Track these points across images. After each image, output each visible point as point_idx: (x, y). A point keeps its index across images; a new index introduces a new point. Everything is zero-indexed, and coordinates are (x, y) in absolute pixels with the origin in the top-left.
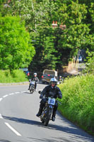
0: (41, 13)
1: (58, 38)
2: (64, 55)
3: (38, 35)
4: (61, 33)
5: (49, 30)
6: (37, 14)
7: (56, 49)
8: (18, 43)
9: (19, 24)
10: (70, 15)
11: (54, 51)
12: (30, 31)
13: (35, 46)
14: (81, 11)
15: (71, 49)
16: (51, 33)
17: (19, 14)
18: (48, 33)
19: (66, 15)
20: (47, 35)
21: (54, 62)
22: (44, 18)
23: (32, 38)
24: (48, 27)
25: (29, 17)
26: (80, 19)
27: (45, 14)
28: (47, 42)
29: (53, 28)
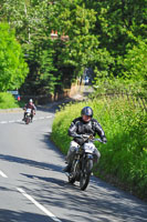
0: (36, 20)
1: (58, 53)
2: (67, 74)
3: (32, 48)
4: (63, 46)
5: (46, 42)
6: (31, 20)
7: (56, 67)
8: (6, 58)
9: (7, 33)
10: (74, 23)
11: (53, 69)
12: (22, 42)
13: (28, 62)
14: (88, 18)
15: (74, 67)
16: (49, 46)
17: (8, 20)
18: (45, 45)
19: (69, 22)
20: (44, 49)
21: (52, 84)
22: (40, 26)
23: (25, 52)
24: (45, 38)
25: (20, 24)
26: (86, 29)
27: (42, 21)
28: (43, 57)
29: (52, 40)
